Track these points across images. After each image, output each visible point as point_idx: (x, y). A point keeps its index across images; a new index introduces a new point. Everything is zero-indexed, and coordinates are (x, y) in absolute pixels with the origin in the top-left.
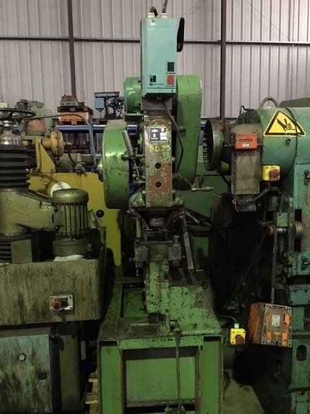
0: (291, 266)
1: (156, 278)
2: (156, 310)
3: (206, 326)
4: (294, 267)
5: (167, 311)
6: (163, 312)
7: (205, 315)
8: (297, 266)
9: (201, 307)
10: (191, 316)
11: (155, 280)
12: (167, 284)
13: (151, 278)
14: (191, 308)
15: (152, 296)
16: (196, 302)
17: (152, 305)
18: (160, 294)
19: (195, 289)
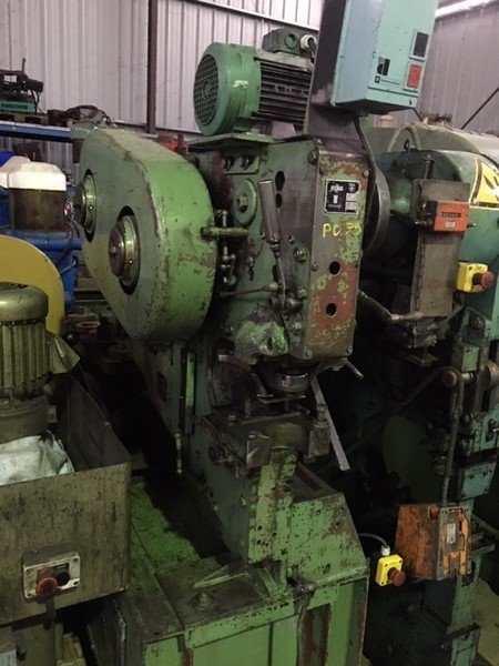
0: (473, 437)
1: (269, 492)
2: (263, 556)
3: (345, 564)
4: (477, 439)
5: (284, 552)
6: (277, 556)
7: (345, 545)
8: (481, 435)
9: (338, 532)
10: (322, 552)
11: (267, 496)
12: (288, 500)
13: (260, 493)
14: (324, 537)
15: (260, 528)
16: (332, 524)
17: (258, 547)
18: (275, 522)
19: (333, 500)
